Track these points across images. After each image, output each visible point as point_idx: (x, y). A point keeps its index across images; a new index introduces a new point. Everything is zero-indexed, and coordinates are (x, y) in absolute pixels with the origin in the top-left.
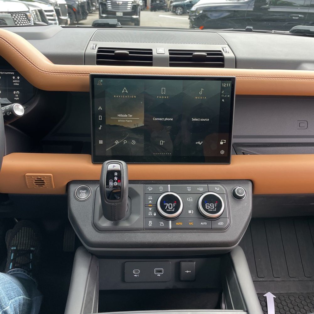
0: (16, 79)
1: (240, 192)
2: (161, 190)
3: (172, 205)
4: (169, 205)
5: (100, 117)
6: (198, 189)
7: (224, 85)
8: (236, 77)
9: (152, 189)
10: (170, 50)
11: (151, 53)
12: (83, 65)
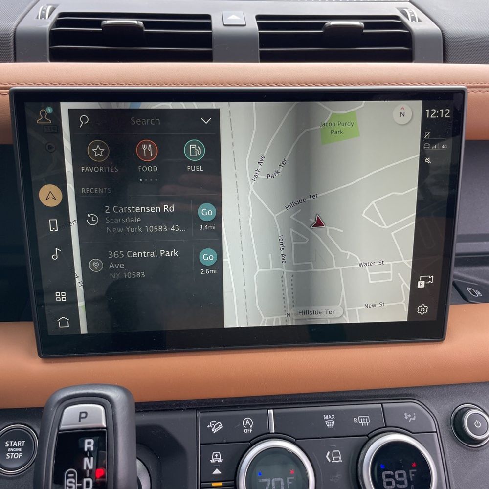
1: (478, 425)
2: (247, 431)
3: (282, 483)
4: (273, 484)
5: (53, 223)
6: (355, 420)
7: (431, 112)
8: (468, 87)
9: (221, 427)
10: (259, 17)
11: (209, 26)
12: (10, 61)
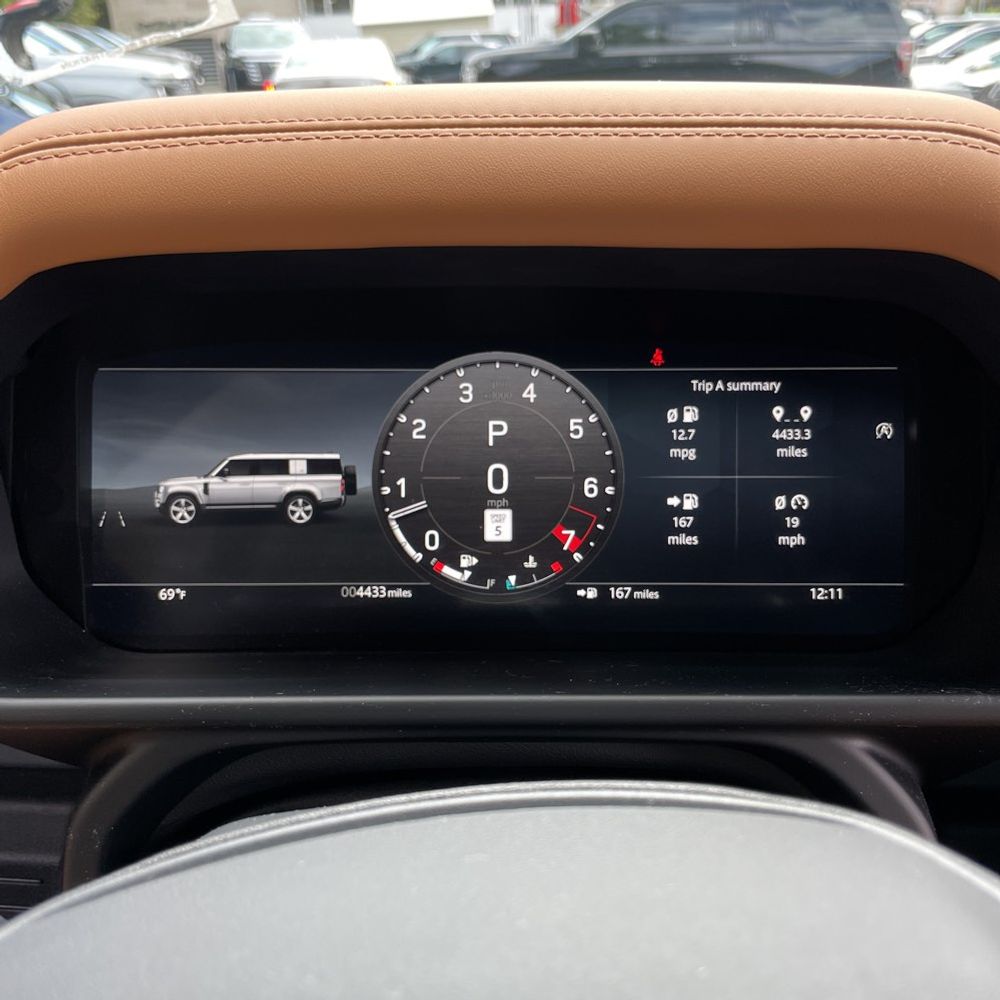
0: (792, 419)
